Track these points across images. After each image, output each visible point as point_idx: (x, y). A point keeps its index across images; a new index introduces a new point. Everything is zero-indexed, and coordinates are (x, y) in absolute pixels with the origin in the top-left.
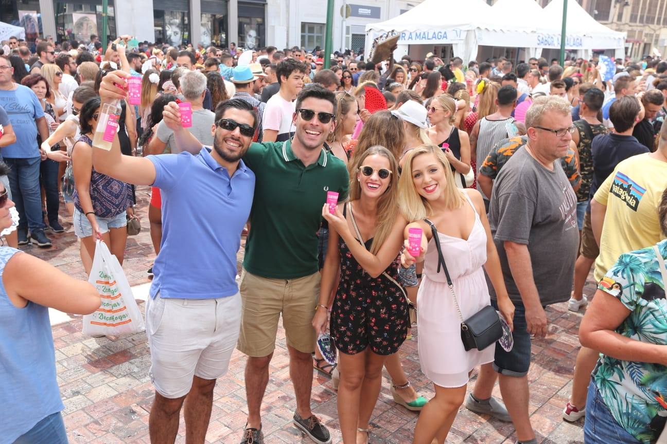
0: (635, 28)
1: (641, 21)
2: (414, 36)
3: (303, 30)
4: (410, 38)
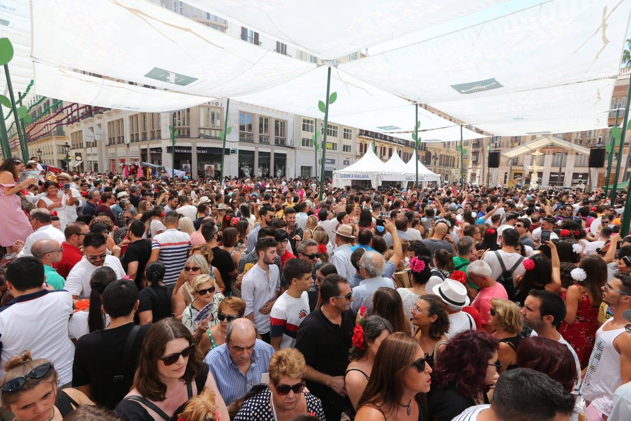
0: (441, 168)
1: (444, 165)
2: (354, 176)
3: (302, 169)
4: (352, 177)
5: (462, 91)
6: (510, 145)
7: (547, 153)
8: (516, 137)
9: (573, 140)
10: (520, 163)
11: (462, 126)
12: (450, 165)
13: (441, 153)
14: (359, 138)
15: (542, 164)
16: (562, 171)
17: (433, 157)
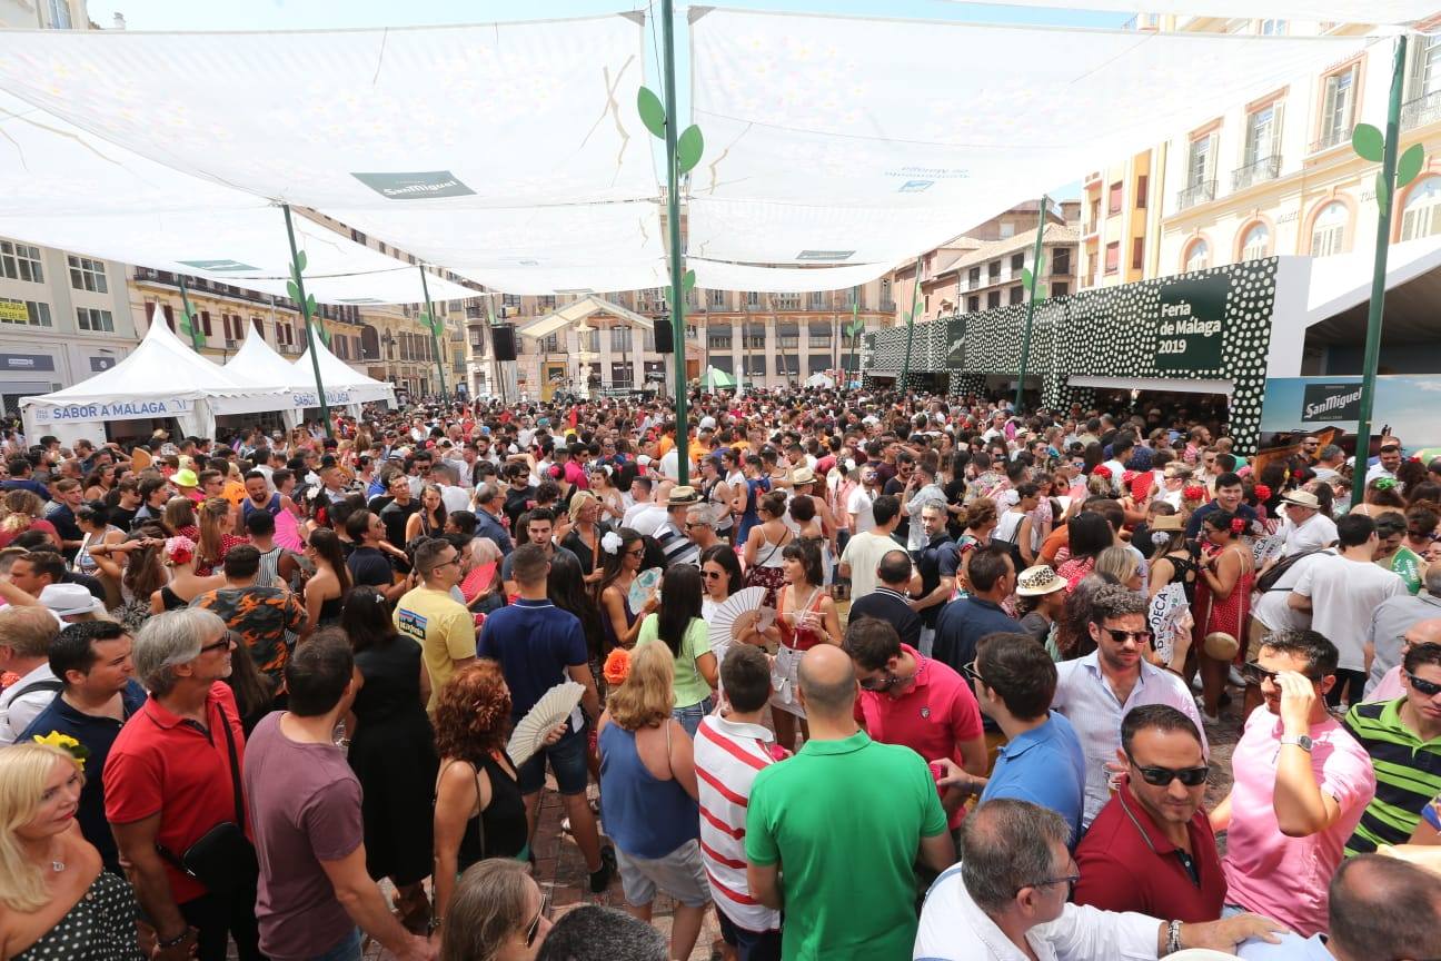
2: (110, 409)
4: (105, 412)
5: (386, 190)
6: (538, 311)
7: (601, 327)
8: (547, 297)
9: (635, 307)
10: (561, 349)
11: (422, 268)
12: (428, 357)
13: (402, 329)
14: (140, 288)
15: (595, 348)
16: (628, 360)
17: (383, 340)
